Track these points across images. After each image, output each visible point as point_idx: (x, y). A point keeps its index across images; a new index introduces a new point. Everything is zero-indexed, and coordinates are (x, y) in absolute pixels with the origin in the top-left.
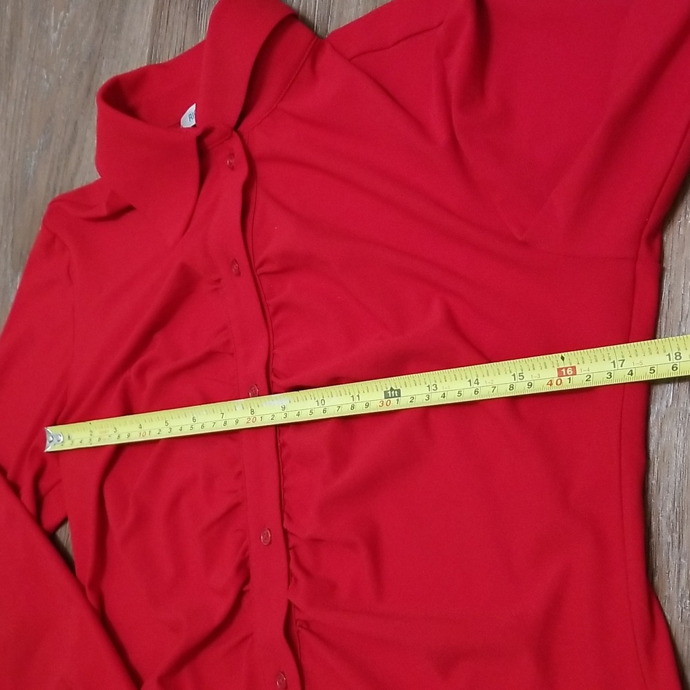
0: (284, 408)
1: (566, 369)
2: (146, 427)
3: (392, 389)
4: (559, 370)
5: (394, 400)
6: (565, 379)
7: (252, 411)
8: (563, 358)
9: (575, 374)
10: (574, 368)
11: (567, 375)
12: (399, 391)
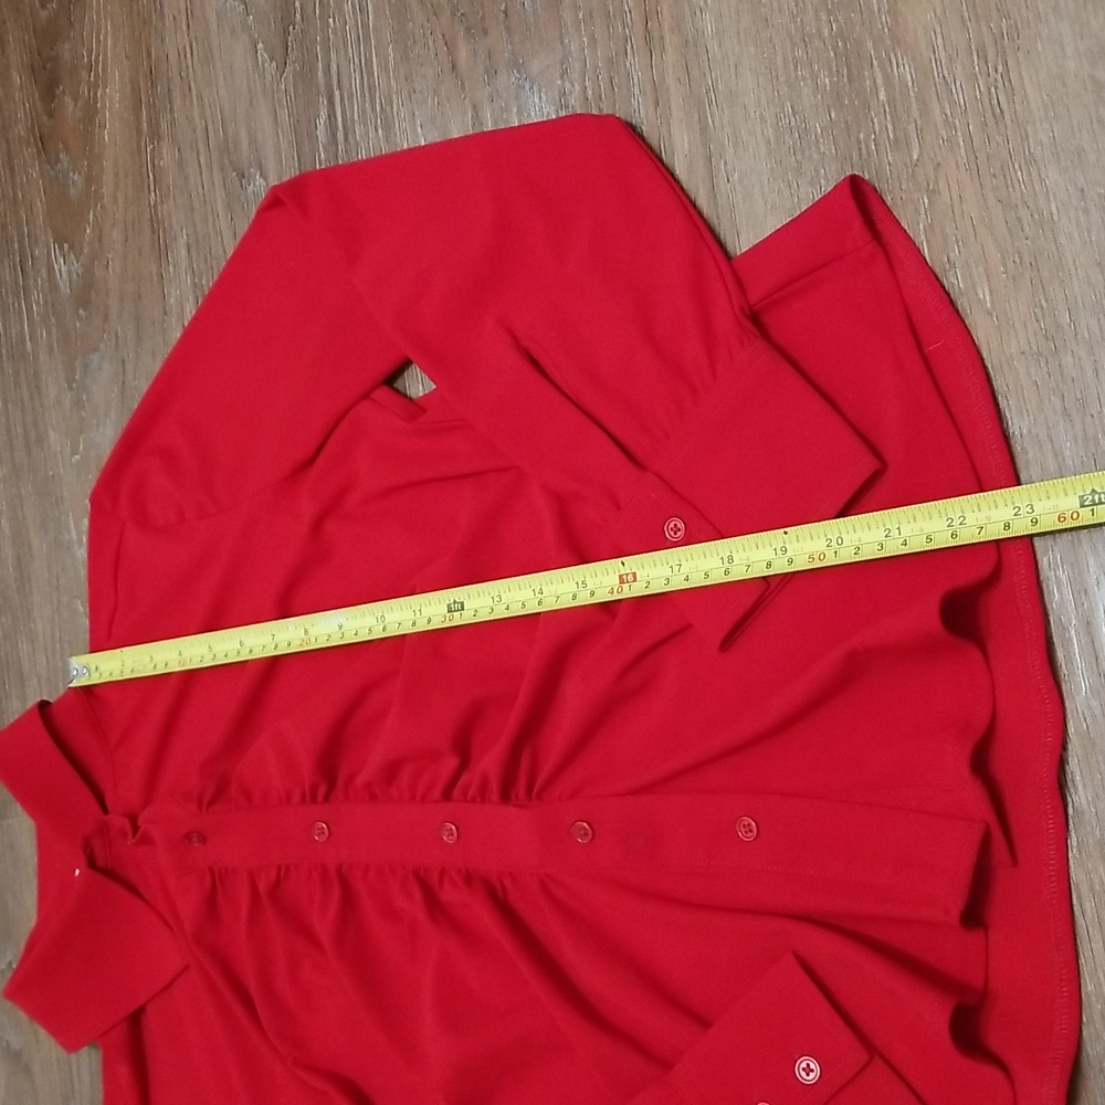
0: (341, 627)
1: (627, 575)
2: (187, 654)
3: (455, 602)
4: (621, 576)
5: (457, 614)
6: (626, 586)
7: (306, 632)
8: (623, 564)
9: (635, 580)
10: (634, 574)
11: (628, 582)
12: (462, 604)
